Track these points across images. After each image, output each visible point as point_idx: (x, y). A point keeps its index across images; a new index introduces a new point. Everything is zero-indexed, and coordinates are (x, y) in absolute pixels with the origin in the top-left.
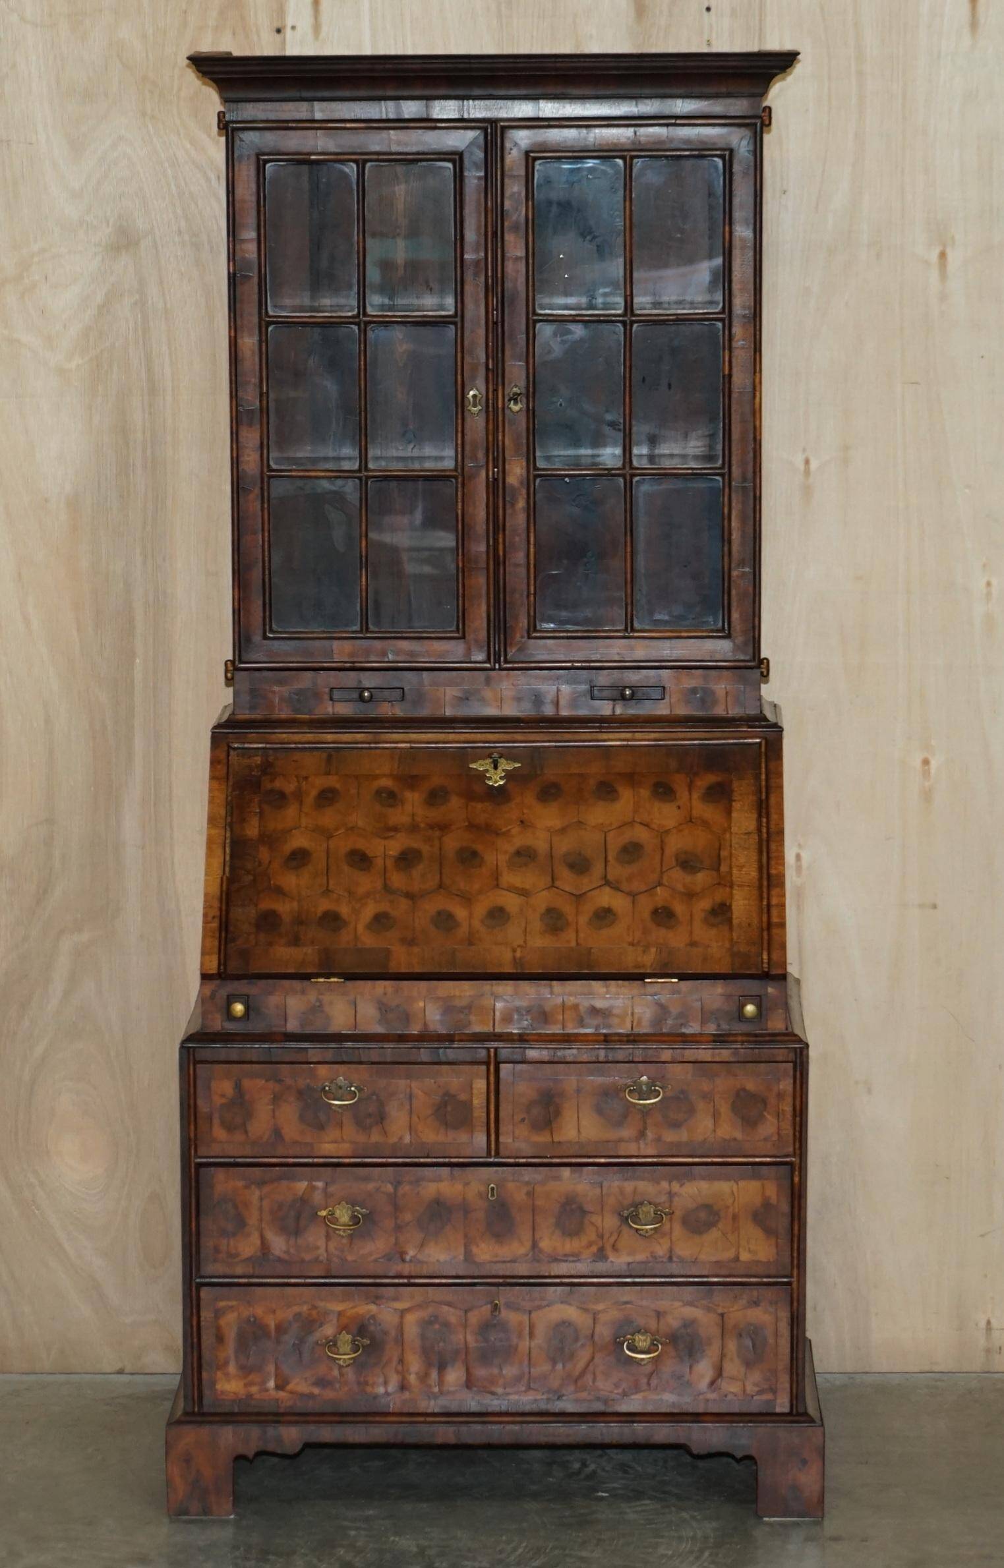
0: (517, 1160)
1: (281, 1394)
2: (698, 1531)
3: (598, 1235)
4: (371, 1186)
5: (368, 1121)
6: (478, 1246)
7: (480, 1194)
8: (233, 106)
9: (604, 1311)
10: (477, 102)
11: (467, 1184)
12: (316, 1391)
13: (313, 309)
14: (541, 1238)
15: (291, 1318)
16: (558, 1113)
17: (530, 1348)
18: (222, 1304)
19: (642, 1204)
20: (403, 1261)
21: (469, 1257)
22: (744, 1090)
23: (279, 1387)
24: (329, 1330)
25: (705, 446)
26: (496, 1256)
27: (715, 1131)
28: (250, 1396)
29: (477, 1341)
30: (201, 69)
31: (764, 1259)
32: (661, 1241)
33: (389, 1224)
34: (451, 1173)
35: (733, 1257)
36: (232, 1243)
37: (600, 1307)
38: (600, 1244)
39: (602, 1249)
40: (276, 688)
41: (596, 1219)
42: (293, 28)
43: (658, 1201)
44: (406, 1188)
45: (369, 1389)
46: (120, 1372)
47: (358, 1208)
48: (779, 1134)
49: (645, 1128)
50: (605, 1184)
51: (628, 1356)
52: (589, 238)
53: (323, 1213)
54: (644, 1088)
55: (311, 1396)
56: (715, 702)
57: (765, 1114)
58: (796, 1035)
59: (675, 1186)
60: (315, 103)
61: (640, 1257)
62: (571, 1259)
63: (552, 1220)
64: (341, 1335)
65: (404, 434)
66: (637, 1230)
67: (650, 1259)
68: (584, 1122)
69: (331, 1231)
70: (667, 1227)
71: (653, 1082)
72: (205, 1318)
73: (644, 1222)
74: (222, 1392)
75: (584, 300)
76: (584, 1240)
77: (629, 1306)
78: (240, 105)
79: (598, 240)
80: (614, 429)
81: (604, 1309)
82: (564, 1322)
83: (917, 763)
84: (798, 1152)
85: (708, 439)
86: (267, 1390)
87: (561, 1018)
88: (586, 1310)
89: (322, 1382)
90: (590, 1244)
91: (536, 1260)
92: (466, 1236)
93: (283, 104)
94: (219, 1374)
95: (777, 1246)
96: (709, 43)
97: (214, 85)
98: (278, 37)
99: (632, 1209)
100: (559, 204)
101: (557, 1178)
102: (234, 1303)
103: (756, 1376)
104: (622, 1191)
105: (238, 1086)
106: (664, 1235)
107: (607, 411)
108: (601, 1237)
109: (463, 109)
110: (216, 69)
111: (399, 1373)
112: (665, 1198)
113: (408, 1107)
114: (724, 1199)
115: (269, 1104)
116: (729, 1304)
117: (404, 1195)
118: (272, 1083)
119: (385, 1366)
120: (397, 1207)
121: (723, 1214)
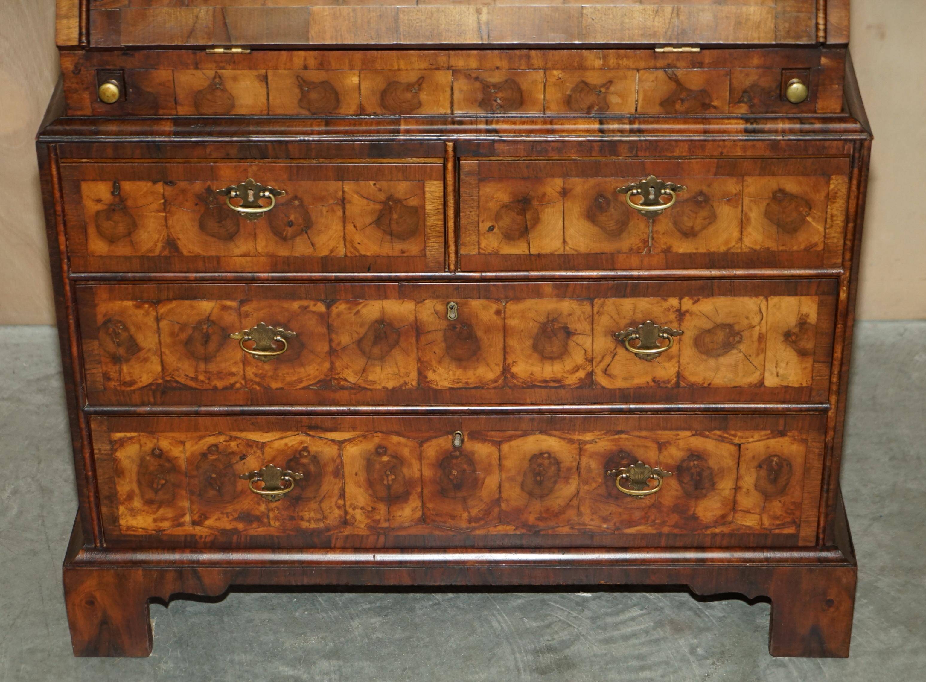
0: (484, 274)
1: (198, 530)
3: (586, 359)
5: (290, 231)
6: (434, 370)
7: (436, 313)
9: (590, 442)
11: (419, 301)
12: (241, 526)
14: (513, 362)
15: (204, 450)
16: (537, 221)
17: (499, 482)
18: (118, 435)
19: (643, 323)
21: (423, 382)
22: (783, 192)
23: (197, 522)
24: (253, 464)
26: (458, 382)
27: (740, 239)
28: (161, 531)
29: (434, 474)
31: (795, 383)
32: (666, 364)
33: (322, 347)
34: (399, 289)
35: (756, 382)
36: (125, 368)
37: (588, 437)
38: (589, 368)
39: (590, 374)
41: (584, 340)
43: (662, 320)
44: (341, 307)
47: (280, 330)
48: (824, 242)
50: (596, 301)
51: (621, 491)
53: (239, 336)
54: (651, 190)
55: (235, 531)
57: (809, 219)
59: (687, 304)
61: (639, 382)
62: (552, 385)
63: (529, 343)
64: (268, 469)
66: (636, 354)
67: (652, 384)
68: (571, 231)
69: (249, 356)
70: (675, 349)
71: (663, 182)
72: (99, 450)
74: (129, 528)
76: (569, 364)
77: (623, 436)
81: (593, 440)
82: (542, 454)
84: (848, 264)
86: (181, 525)
87: (543, 97)
88: (569, 441)
89: (247, 518)
90: (575, 368)
91: (508, 386)
92: (419, 360)
94: (121, 508)
95: (814, 370)
99: (631, 330)
102: (133, 434)
103: (776, 507)
105: (116, 190)
106: (670, 359)
108: (591, 360)
111: (339, 507)
112: (672, 316)
113: (340, 213)
114: (747, 318)
115: (159, 211)
116: (747, 433)
117: (339, 315)
118: (160, 184)
119: (321, 502)
120: (329, 327)
121: (745, 334)
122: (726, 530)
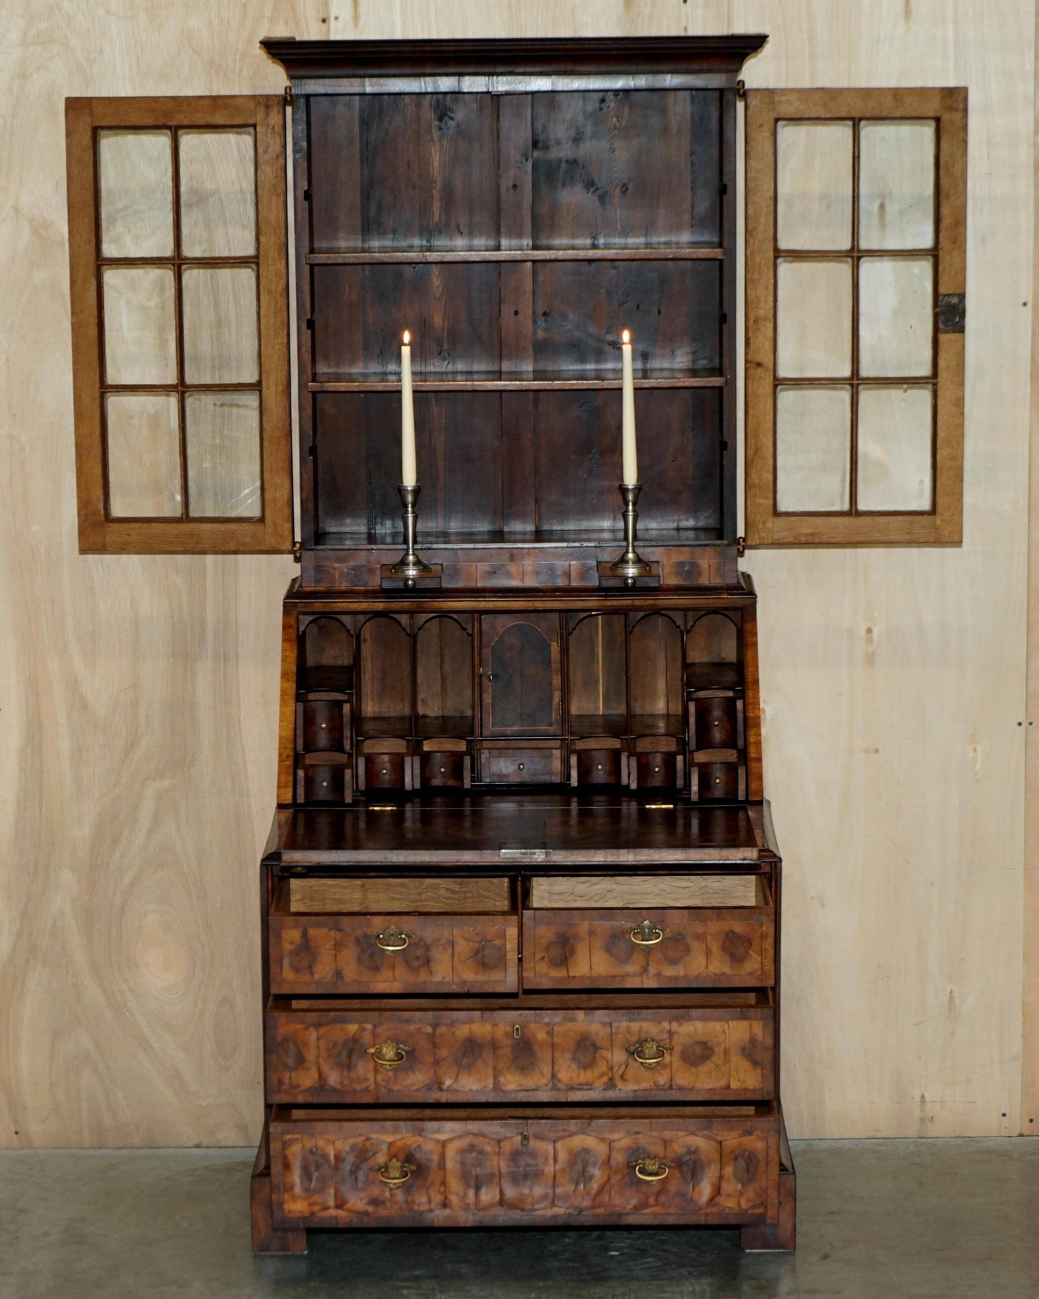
1: (340, 1213)
2: (696, 1287)
3: (607, 1067)
4: (412, 1027)
5: (415, 964)
6: (505, 1077)
7: (507, 1034)
8: (297, 82)
10: (500, 78)
11: (495, 1025)
12: (370, 1209)
13: (364, 251)
14: (559, 1070)
15: (347, 1148)
16: (573, 952)
17: (555, 1172)
18: (288, 1137)
19: (646, 1041)
20: (441, 1090)
21: (497, 1087)
22: (732, 932)
23: (339, 1206)
24: (381, 1159)
25: (688, 361)
26: (522, 1085)
27: (707, 967)
28: (313, 1214)
29: (508, 1166)
30: (271, 51)
31: (751, 1087)
32: (663, 1072)
33: (429, 1059)
34: (482, 1017)
35: (722, 1086)
36: (293, 1076)
37: (616, 1136)
38: (610, 1074)
39: (611, 1079)
40: (336, 565)
41: (607, 1054)
42: (336, 18)
43: (658, 1038)
44: (442, 1029)
45: (416, 1207)
46: (198, 1146)
47: (401, 1046)
48: (762, 970)
49: (648, 964)
50: (614, 1025)
51: (639, 1178)
52: (592, 190)
53: (372, 1050)
54: (647, 930)
55: (366, 1213)
56: (699, 574)
57: (750, 952)
58: (771, 851)
59: (675, 1026)
60: (367, 80)
61: (645, 1085)
62: (585, 1087)
63: (568, 1056)
64: (392, 1163)
65: (440, 354)
66: (642, 1063)
67: (654, 1087)
68: (595, 960)
69: (379, 1068)
70: (667, 1060)
71: (655, 926)
72: (274, 1149)
73: (647, 1056)
74: (289, 1212)
75: (588, 242)
76: (597, 1071)
77: (640, 1136)
78: (304, 81)
79: (600, 192)
80: (614, 347)
81: (618, 1139)
82: (583, 1151)
83: (862, 632)
85: (691, 355)
86: (327, 1209)
88: (603, 1140)
89: (375, 1202)
90: (602, 1075)
91: (554, 1088)
92: (495, 1068)
93: (340, 80)
94: (286, 1196)
95: (762, 1076)
96: (686, 29)
97: (281, 64)
98: (324, 26)
99: (637, 1045)
100: (567, 161)
101: (573, 1020)
102: (298, 1136)
103: (750, 1193)
104: (629, 1030)
105: (305, 934)
106: (664, 1066)
107: (608, 333)
108: (611, 1069)
109: (488, 84)
110: (284, 51)
111: (441, 1193)
112: (665, 1036)
113: (450, 951)
114: (716, 1037)
115: (330, 950)
116: (726, 1133)
117: (441, 1035)
118: (333, 931)
119: (428, 1188)
120: (435, 1045)
121: (716, 1049)
122: (714, 1210)
